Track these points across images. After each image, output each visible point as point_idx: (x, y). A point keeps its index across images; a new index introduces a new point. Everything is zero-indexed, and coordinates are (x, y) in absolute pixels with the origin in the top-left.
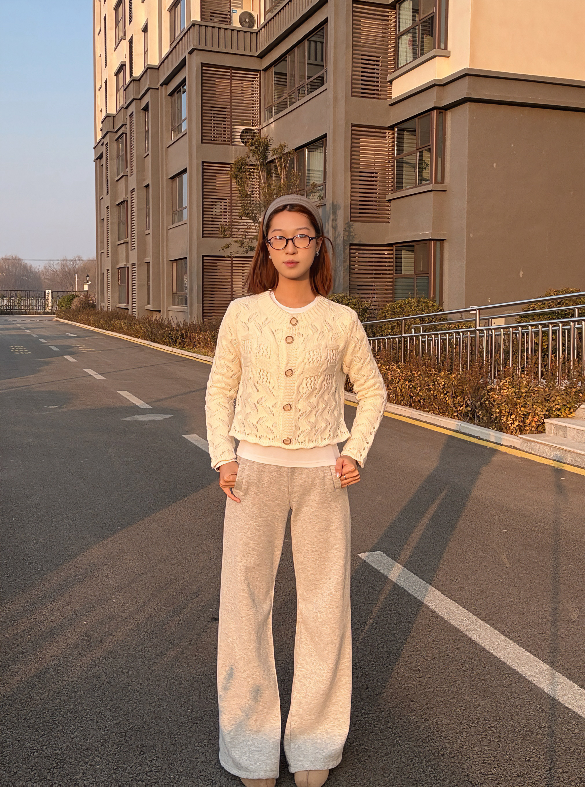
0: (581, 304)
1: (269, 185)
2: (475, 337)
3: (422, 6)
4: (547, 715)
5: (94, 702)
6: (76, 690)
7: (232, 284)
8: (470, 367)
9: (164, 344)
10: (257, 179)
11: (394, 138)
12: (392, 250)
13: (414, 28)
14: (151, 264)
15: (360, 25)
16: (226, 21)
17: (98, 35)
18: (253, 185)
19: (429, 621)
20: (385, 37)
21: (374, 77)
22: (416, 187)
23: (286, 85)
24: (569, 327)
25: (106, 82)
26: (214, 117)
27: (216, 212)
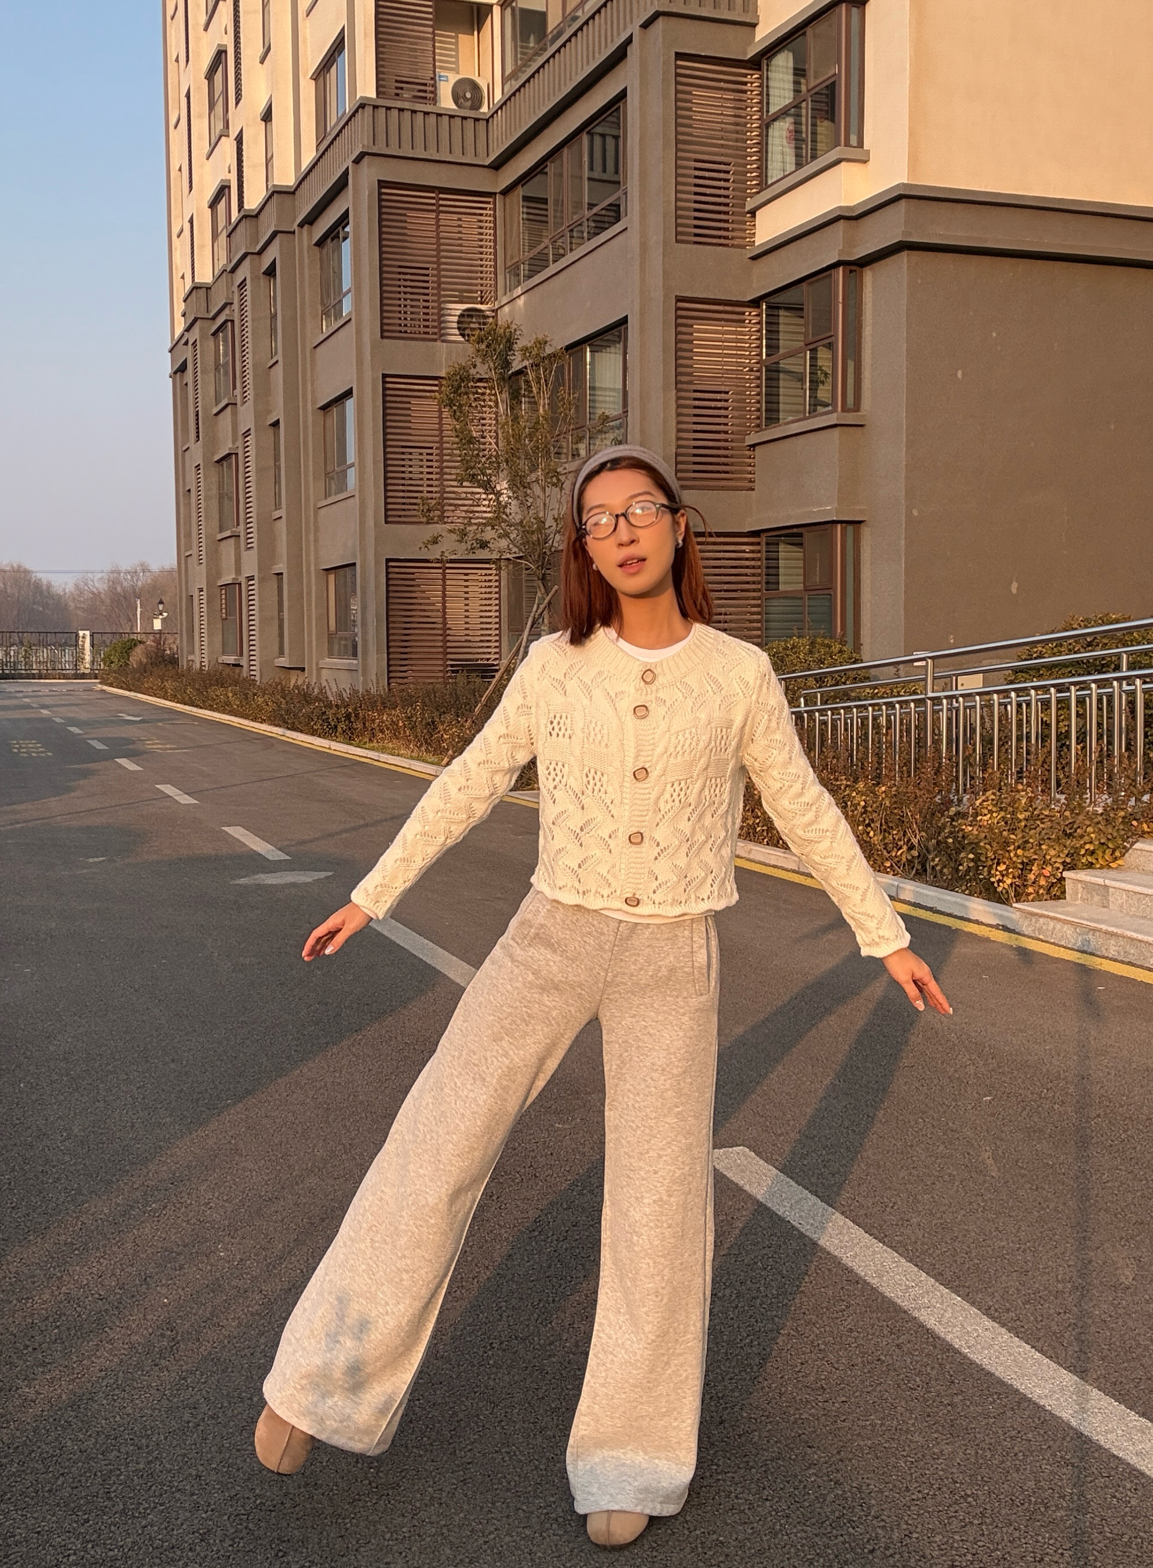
0: (1132, 645)
1: (516, 419)
2: (925, 712)
3: (812, 64)
4: (1076, 1471)
5: (185, 1455)
6: (149, 1432)
7: (445, 613)
8: (915, 772)
9: (313, 733)
10: (490, 407)
11: (760, 323)
12: (759, 544)
13: (797, 106)
14: (285, 576)
15: (690, 101)
16: (426, 98)
17: (176, 127)
18: (484, 419)
19: (842, 1288)
20: (740, 124)
21: (720, 204)
22: (805, 419)
23: (547, 222)
24: (1111, 690)
25: (191, 221)
26: (405, 287)
27: (411, 472)
